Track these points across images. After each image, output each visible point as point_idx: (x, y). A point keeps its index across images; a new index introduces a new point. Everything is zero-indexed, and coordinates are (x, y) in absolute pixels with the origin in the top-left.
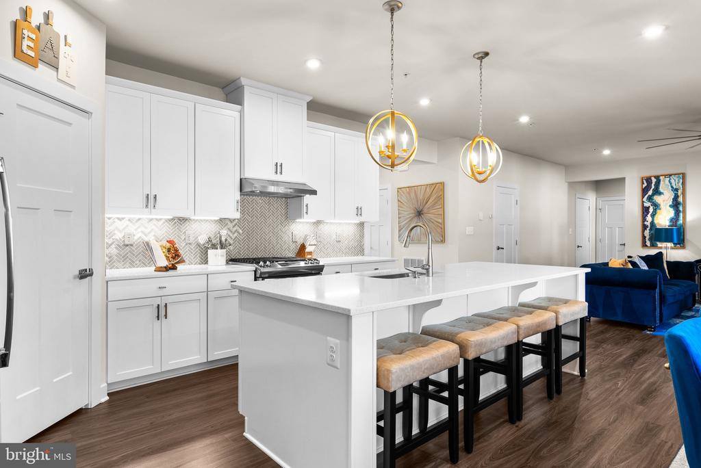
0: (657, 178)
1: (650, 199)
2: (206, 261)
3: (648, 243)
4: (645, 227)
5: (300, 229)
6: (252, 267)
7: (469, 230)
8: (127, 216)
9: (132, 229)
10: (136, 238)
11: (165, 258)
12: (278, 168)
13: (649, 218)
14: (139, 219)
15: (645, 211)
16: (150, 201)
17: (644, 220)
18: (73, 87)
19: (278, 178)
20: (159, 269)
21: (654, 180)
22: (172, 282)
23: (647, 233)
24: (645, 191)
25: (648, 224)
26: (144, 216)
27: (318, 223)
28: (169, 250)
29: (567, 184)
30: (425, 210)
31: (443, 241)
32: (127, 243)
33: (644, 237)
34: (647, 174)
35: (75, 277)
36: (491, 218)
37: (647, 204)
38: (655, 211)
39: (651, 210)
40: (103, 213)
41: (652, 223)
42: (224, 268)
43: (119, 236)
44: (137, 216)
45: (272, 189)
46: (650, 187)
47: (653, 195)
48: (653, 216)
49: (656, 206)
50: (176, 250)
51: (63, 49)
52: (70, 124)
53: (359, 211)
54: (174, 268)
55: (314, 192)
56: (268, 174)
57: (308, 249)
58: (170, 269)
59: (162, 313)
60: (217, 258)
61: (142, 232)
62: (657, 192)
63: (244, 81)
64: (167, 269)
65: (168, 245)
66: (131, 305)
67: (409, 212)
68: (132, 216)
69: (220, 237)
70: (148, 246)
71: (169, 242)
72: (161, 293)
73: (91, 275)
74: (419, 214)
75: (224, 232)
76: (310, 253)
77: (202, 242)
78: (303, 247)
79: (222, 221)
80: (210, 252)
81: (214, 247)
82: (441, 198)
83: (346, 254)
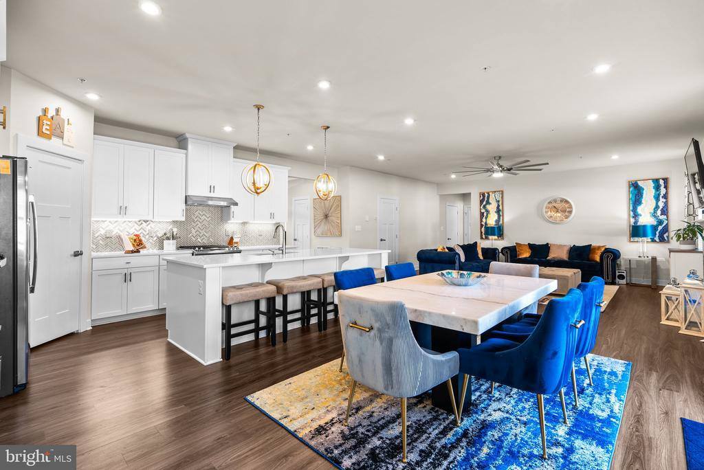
0: (488, 193)
1: (484, 207)
2: (162, 248)
3: (484, 237)
4: (482, 226)
5: (231, 227)
6: (191, 251)
7: (358, 228)
8: (109, 220)
9: (111, 227)
10: (114, 233)
11: (132, 245)
12: (212, 189)
13: (484, 220)
14: (116, 221)
15: (482, 214)
16: (123, 210)
17: (481, 221)
18: (73, 147)
19: (212, 195)
20: (128, 252)
21: (486, 195)
22: (135, 260)
23: (483, 229)
24: (481, 202)
25: (483, 223)
26: (119, 220)
27: (244, 223)
28: (135, 240)
29: (438, 196)
30: (330, 215)
31: (341, 235)
32: (108, 236)
33: (481, 233)
34: (482, 191)
35: (71, 256)
36: (376, 220)
37: (483, 211)
38: (487, 214)
39: (485, 214)
40: (90, 218)
41: (486, 223)
42: (175, 252)
43: (102, 232)
44: (116, 220)
45: (210, 203)
46: (484, 199)
47: (486, 204)
48: (486, 218)
49: (488, 212)
50: (141, 241)
51: (66, 127)
52: (69, 168)
53: (272, 216)
54: (138, 251)
55: (236, 204)
56: (205, 193)
57: (235, 240)
58: (135, 252)
59: (128, 278)
60: (170, 246)
61: (119, 229)
62: (488, 203)
63: (188, 135)
64: (133, 252)
65: (135, 237)
66: (107, 273)
67: (320, 216)
68: (111, 220)
69: (173, 232)
70: (119, 238)
71: (136, 235)
72: (127, 266)
73: (81, 254)
74: (326, 216)
75: (175, 230)
76: (237, 243)
77: (160, 235)
78: (232, 238)
79: (175, 222)
80: (166, 242)
81: (168, 239)
82: (340, 206)
83: (267, 244)
